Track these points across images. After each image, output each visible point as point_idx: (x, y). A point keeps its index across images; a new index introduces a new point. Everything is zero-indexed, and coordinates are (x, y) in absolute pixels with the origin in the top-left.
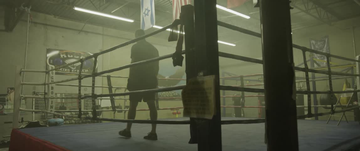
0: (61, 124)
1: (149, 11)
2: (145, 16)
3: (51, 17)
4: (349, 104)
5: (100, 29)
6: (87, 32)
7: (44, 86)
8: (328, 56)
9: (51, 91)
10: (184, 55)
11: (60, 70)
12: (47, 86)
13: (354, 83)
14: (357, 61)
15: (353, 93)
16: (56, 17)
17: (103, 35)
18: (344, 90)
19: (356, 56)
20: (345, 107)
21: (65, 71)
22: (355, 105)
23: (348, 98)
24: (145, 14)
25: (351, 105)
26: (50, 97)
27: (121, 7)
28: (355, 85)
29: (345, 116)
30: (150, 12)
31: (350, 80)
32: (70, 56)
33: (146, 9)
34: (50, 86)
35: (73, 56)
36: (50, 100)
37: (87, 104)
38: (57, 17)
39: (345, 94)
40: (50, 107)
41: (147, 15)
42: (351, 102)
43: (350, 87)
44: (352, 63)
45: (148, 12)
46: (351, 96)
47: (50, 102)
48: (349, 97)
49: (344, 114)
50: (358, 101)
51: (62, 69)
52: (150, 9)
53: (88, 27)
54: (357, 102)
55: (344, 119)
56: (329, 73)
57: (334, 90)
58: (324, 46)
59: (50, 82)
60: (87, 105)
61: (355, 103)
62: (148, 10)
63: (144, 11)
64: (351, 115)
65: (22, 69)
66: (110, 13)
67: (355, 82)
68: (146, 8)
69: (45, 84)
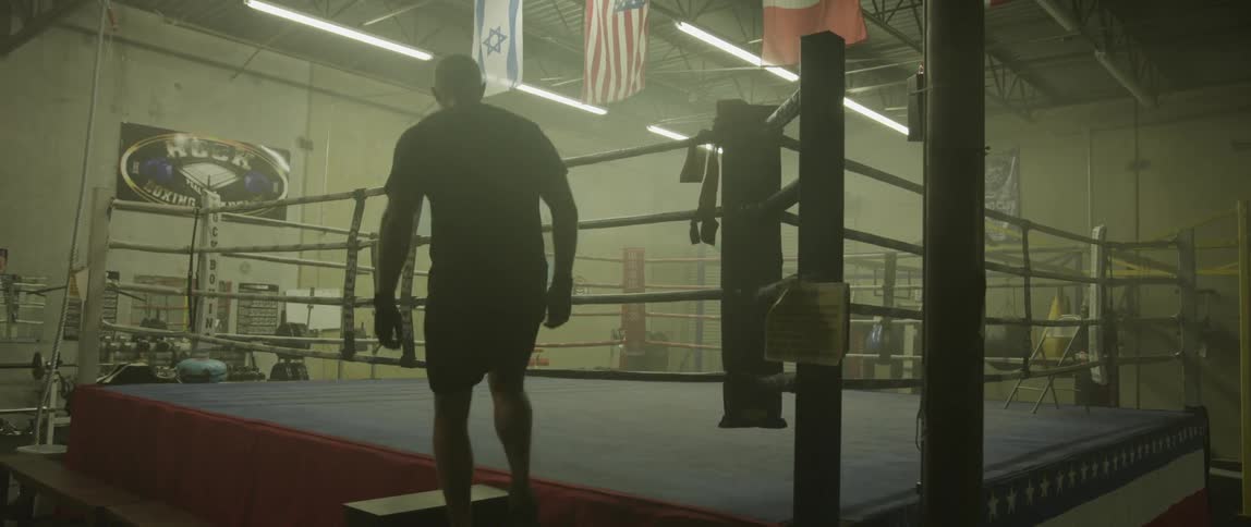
0: (222, 377)
1: (504, 38)
2: (489, 53)
3: (151, 19)
4: (1066, 356)
5: (300, 68)
6: (258, 76)
7: (189, 256)
8: (1026, 226)
9: (209, 272)
10: (719, 220)
11: (163, 198)
12: (196, 256)
13: (1080, 299)
14: (1095, 242)
15: (1078, 328)
16: (170, 23)
17: (310, 88)
18: (1052, 316)
19: (1093, 228)
20: (1056, 363)
21: (181, 204)
22: (1080, 361)
23: (1062, 342)
24: (488, 45)
25: (1070, 359)
26: (207, 291)
27: (399, 12)
28: (1084, 304)
29: (1053, 390)
30: (508, 40)
31: (1070, 291)
32: (200, 152)
33: (492, 32)
34: (209, 257)
35: (210, 154)
36: (207, 301)
37: (248, 317)
38: (175, 22)
39: (1057, 329)
40: (204, 322)
41: (494, 48)
42: (1072, 352)
43: (1069, 312)
44: (1082, 245)
45: (500, 42)
46: (1073, 335)
47: (206, 308)
48: (1068, 340)
49: (1051, 385)
50: (1090, 351)
51: (171, 197)
52: (506, 31)
53: (269, 59)
54: (1087, 352)
55: (1049, 399)
56: (1027, 272)
57: (1034, 317)
58: (1006, 179)
59: (209, 246)
60: (248, 321)
61: (1081, 355)
62: (499, 35)
63: (485, 35)
64: (1067, 387)
65: (113, 198)
66: (359, 26)
67: (1086, 297)
68: (494, 28)
69: (190, 251)
